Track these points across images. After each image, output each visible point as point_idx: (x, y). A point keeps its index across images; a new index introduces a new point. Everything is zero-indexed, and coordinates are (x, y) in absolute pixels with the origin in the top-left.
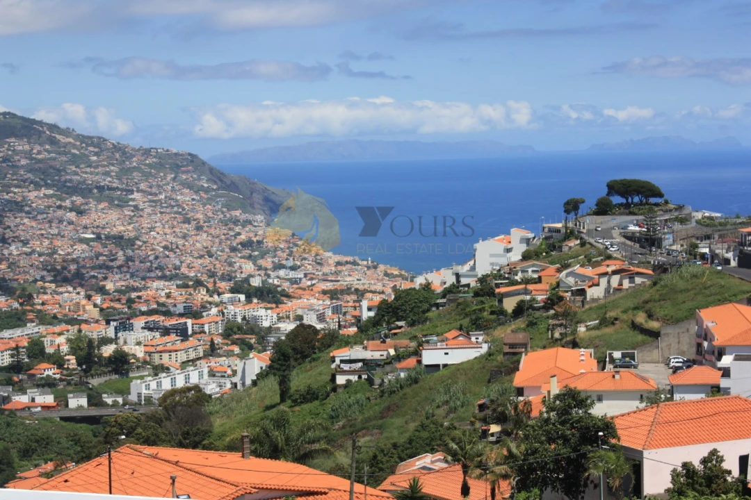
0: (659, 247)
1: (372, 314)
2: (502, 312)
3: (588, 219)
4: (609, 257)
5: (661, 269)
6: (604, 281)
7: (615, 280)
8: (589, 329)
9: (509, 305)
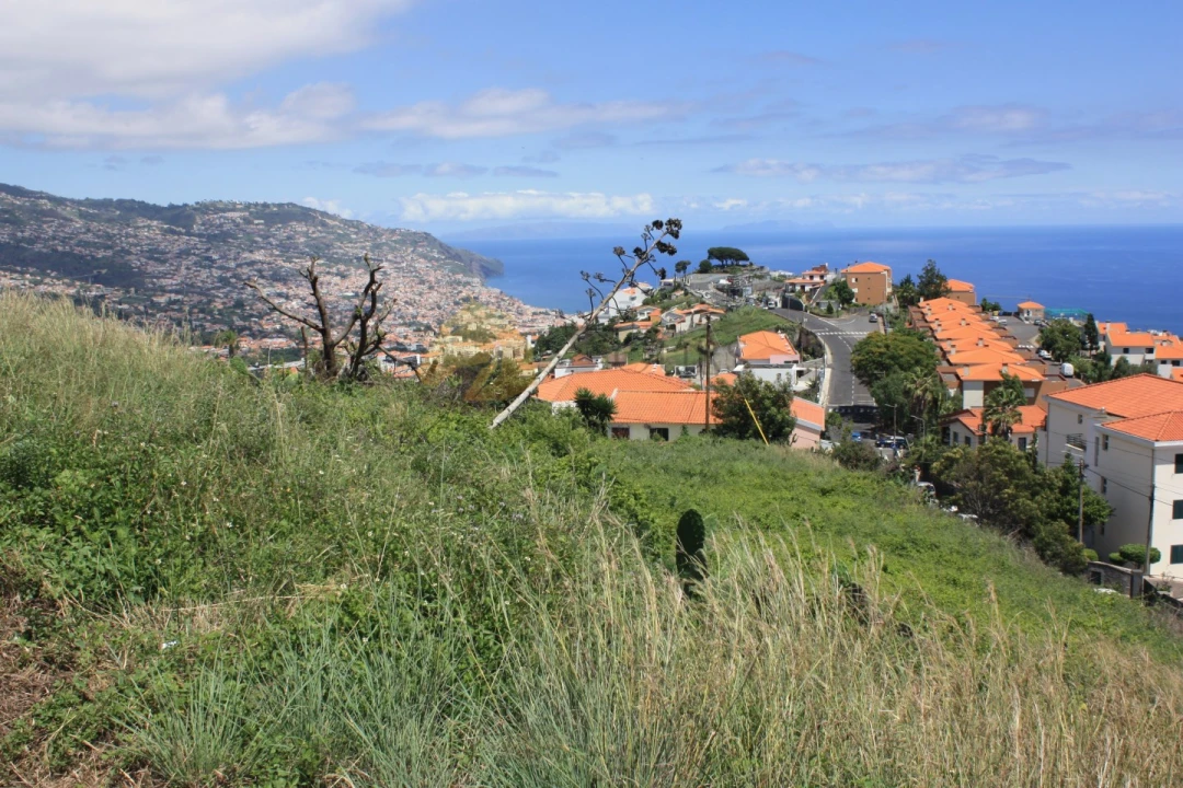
0: (741, 295)
1: (533, 346)
2: (617, 342)
3: (692, 277)
4: (703, 303)
5: (730, 309)
6: (688, 318)
7: (697, 317)
8: (669, 351)
9: (622, 336)
